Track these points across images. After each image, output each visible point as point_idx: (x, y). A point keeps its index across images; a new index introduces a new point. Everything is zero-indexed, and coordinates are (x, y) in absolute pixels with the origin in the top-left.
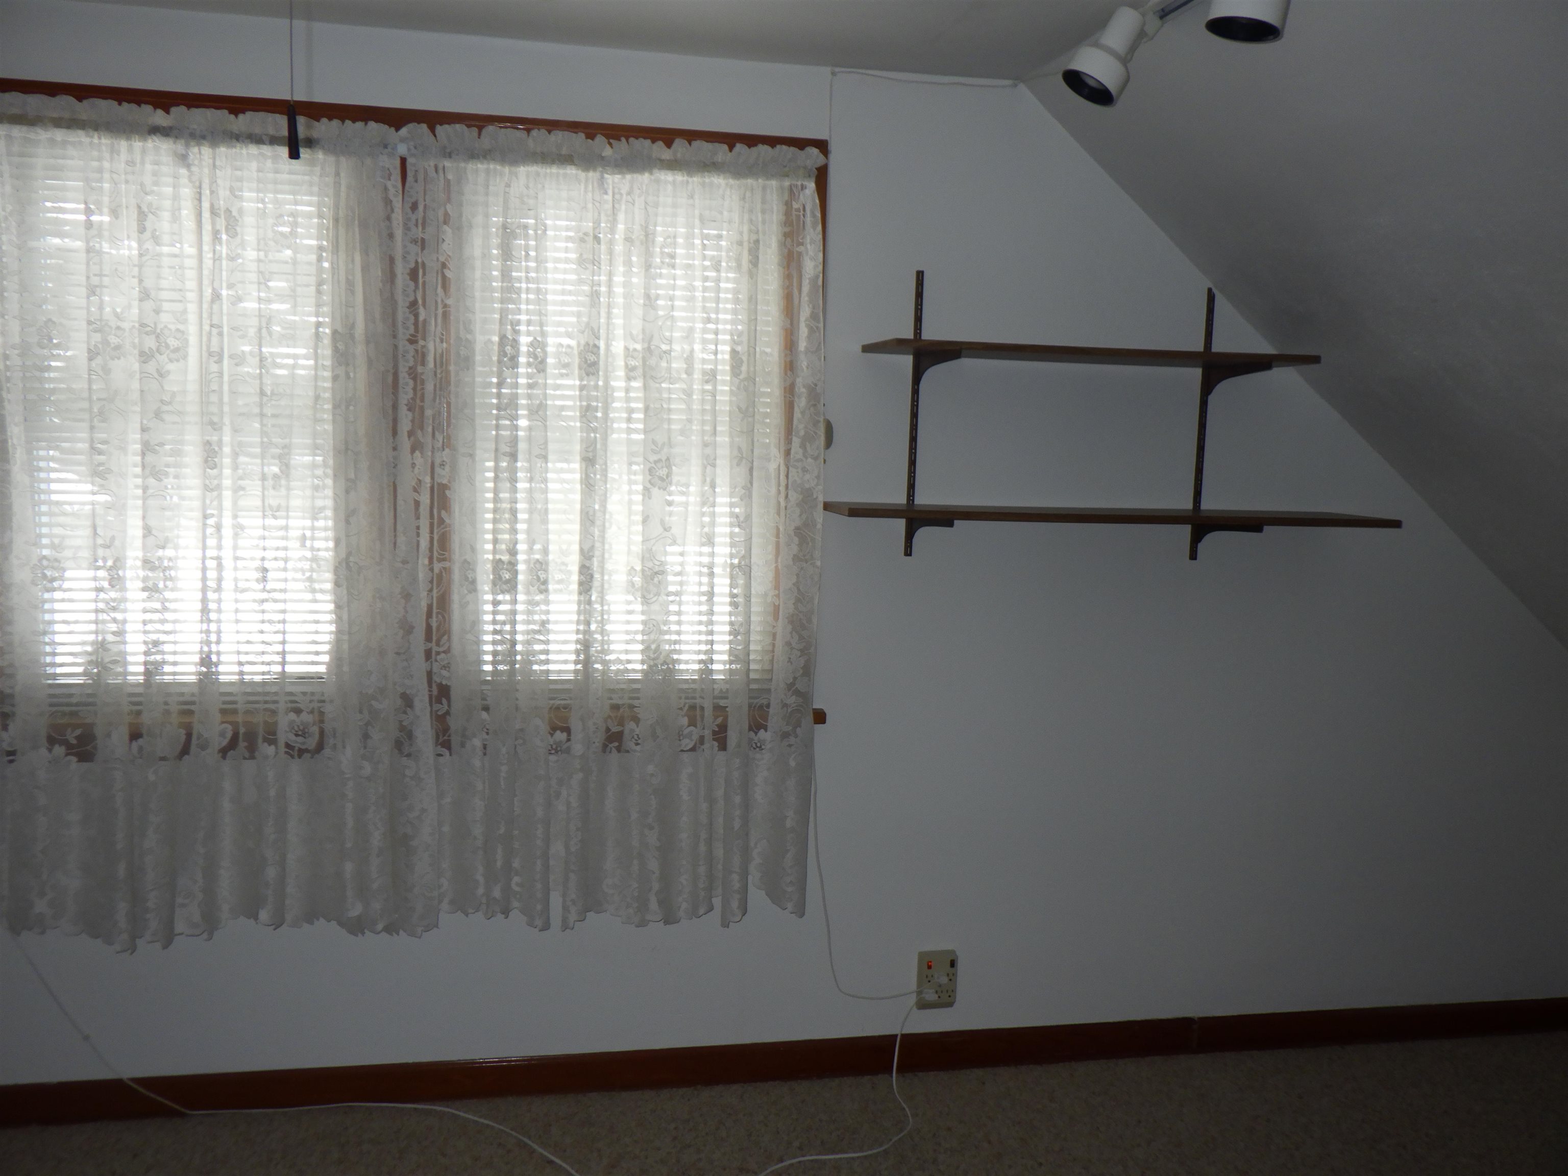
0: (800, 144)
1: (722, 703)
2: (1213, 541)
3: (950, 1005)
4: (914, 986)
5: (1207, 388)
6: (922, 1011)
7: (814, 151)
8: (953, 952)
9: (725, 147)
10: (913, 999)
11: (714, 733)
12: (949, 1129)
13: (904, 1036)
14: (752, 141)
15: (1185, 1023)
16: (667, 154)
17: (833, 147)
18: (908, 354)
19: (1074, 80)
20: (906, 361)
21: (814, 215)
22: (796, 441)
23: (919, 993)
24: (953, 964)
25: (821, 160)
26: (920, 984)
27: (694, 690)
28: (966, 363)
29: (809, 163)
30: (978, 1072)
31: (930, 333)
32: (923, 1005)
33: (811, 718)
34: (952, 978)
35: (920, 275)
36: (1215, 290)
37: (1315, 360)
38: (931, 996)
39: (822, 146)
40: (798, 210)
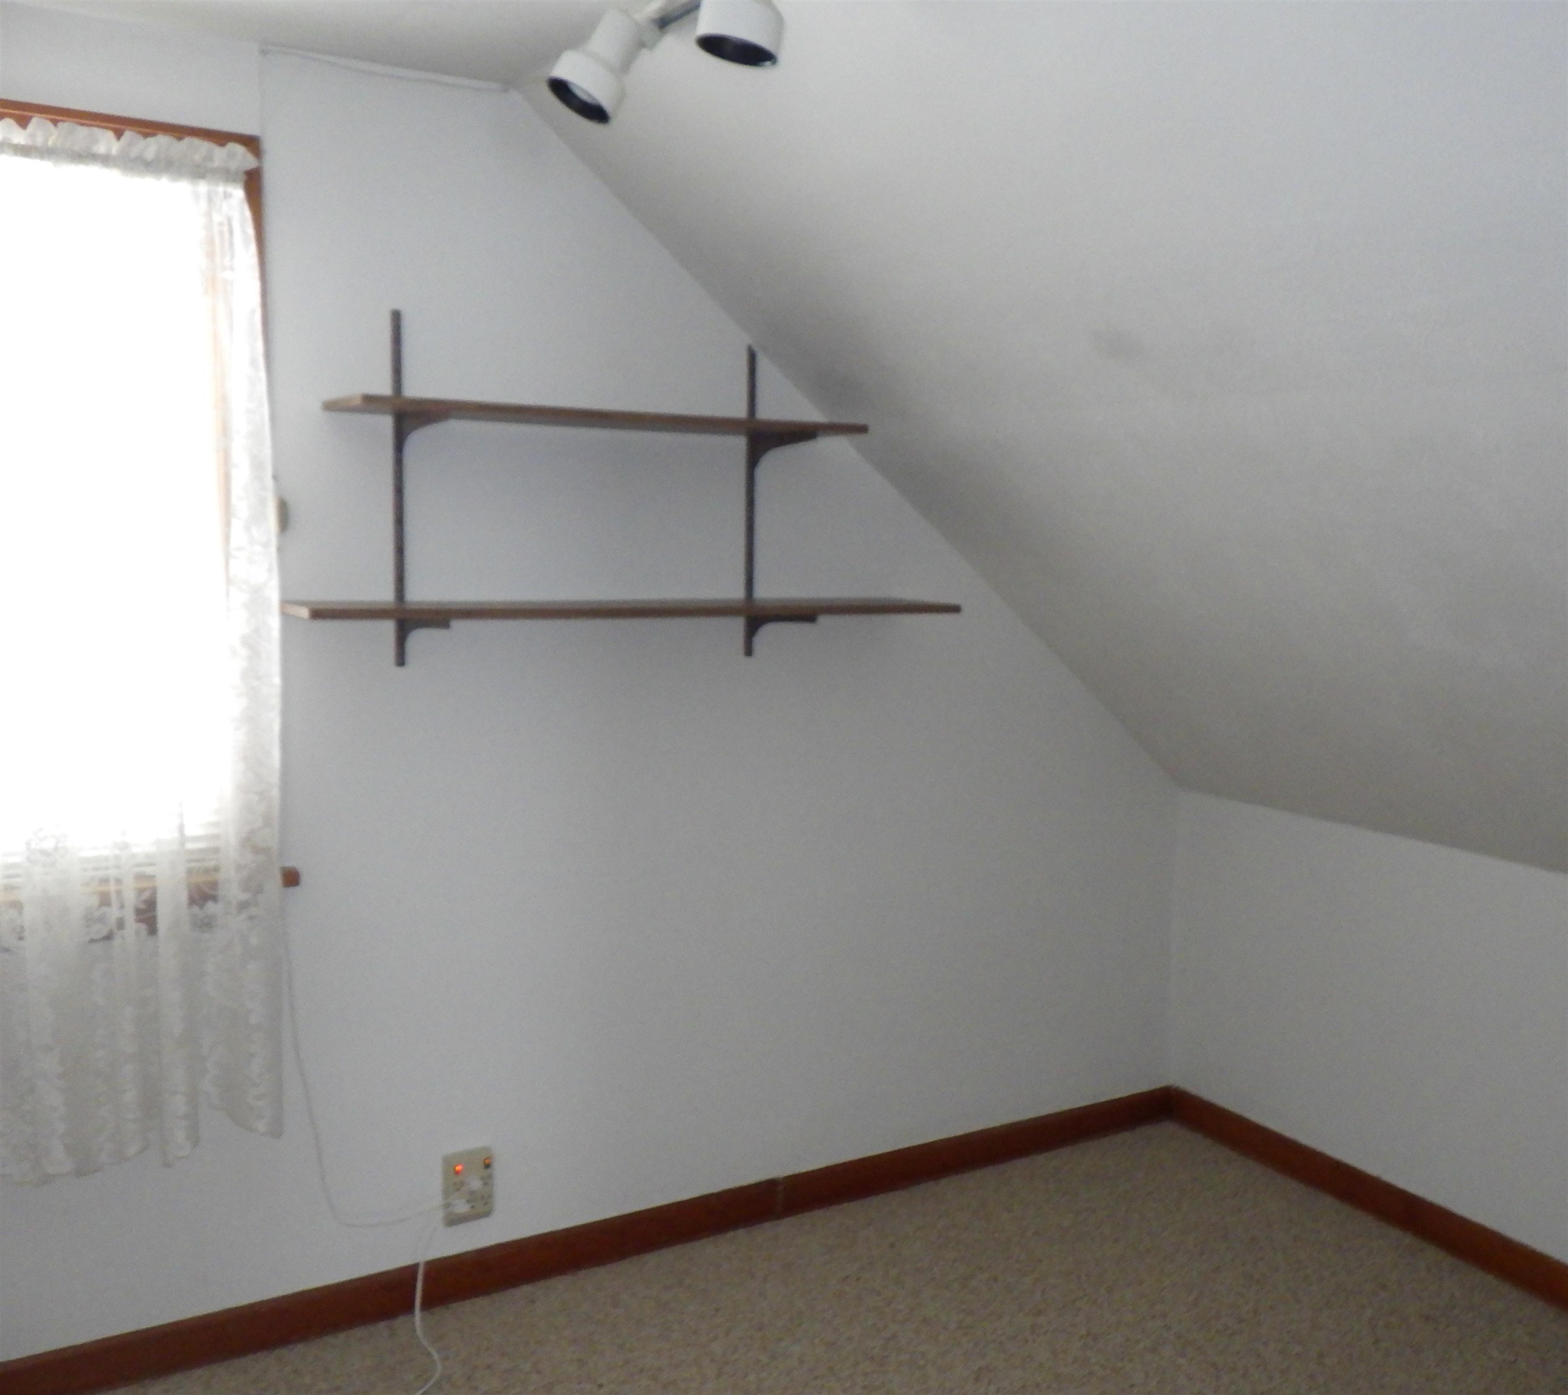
0: (220, 138)
1: (148, 870)
2: (768, 633)
3: (487, 1214)
4: (438, 1200)
5: (753, 461)
6: (454, 1228)
7: (239, 149)
8: (486, 1149)
9: (110, 135)
10: (440, 1215)
11: (139, 912)
12: (488, 1367)
13: (429, 1264)
14: (148, 128)
15: (770, 1185)
16: (19, 137)
17: (269, 145)
18: (384, 413)
19: (561, 89)
20: (385, 423)
21: (244, 232)
22: (237, 525)
23: (447, 1206)
24: (487, 1166)
25: (250, 162)
26: (446, 1193)
27: (106, 859)
28: (455, 427)
29: (234, 165)
30: (526, 1290)
31: (416, 388)
32: (453, 1220)
33: (277, 879)
34: (488, 1181)
35: (396, 318)
36: (756, 349)
37: (862, 429)
38: (461, 1207)
39: (251, 143)
40: (221, 224)
